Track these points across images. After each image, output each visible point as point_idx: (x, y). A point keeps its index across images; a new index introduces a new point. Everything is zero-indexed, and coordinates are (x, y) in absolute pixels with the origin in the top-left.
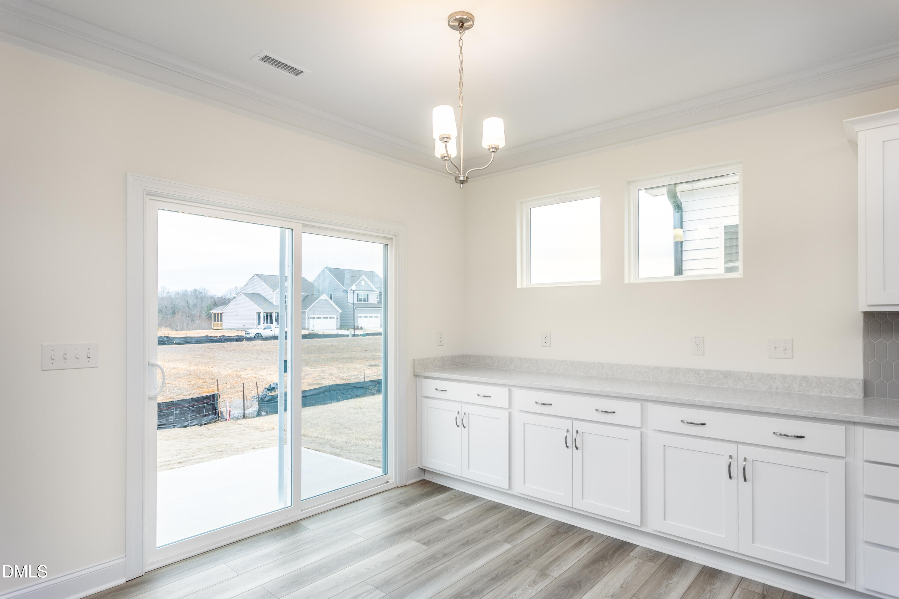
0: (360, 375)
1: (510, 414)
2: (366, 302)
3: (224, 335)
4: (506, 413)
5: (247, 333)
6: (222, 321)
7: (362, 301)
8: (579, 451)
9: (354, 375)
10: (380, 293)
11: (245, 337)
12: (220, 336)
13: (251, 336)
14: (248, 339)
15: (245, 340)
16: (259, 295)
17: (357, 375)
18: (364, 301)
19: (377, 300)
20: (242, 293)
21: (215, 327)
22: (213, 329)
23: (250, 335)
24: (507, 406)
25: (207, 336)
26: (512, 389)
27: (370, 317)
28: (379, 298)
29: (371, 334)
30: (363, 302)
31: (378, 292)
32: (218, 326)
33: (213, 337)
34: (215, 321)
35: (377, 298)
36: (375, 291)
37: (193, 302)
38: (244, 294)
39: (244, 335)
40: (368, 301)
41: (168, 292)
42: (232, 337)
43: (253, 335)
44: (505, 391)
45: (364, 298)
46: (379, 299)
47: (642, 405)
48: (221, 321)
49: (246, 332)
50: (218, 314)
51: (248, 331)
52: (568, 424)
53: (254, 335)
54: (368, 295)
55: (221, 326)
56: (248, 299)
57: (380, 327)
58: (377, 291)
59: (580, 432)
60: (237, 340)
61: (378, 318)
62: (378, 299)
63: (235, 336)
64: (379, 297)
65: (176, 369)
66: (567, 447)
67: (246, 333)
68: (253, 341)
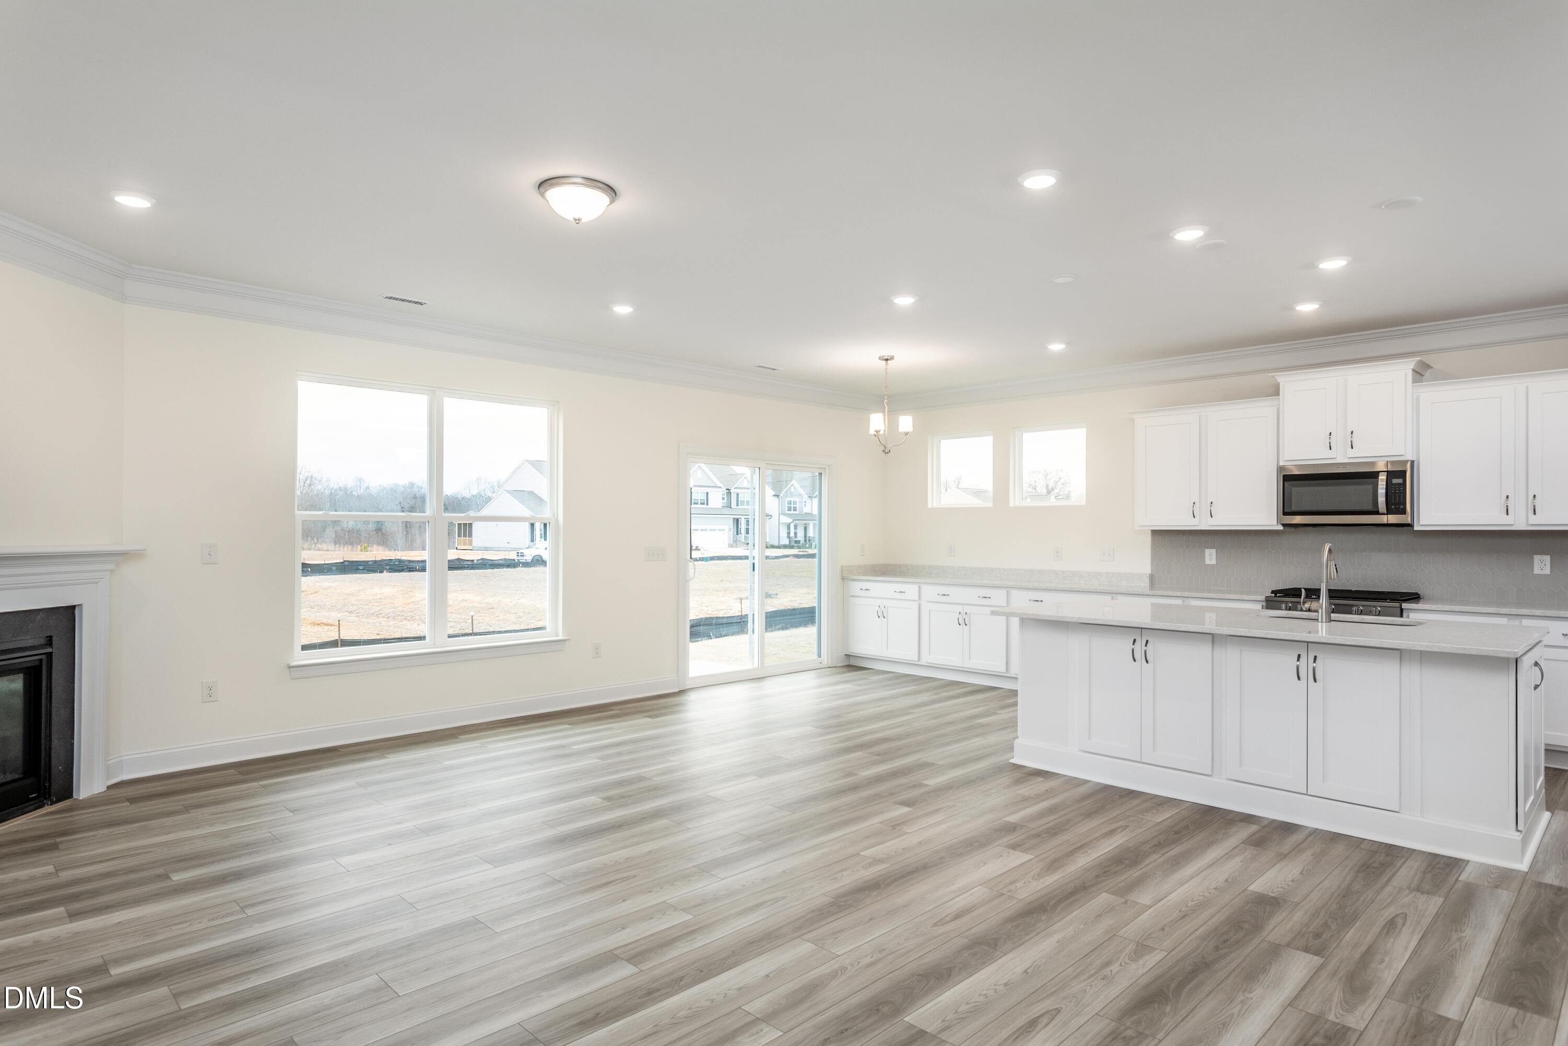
0: (730, 609)
1: (920, 605)
2: (705, 506)
3: (485, 557)
4: (916, 605)
5: (520, 554)
6: (472, 535)
7: (697, 504)
8: (968, 626)
9: (722, 610)
10: (727, 491)
11: (516, 561)
12: (478, 560)
13: (526, 560)
14: (526, 565)
15: (521, 565)
16: (531, 493)
17: (726, 610)
18: (701, 504)
19: (723, 503)
20: (505, 490)
21: (460, 545)
22: (457, 549)
23: (525, 558)
24: (916, 598)
25: (459, 559)
26: (921, 585)
27: (711, 530)
28: (725, 499)
29: (716, 558)
30: (699, 506)
31: (724, 489)
32: (465, 544)
33: (467, 560)
34: (459, 536)
35: (723, 499)
36: (720, 487)
37: (409, 504)
38: (508, 492)
39: (516, 558)
40: (707, 504)
41: (368, 488)
42: (496, 560)
43: (528, 558)
44: (915, 587)
45: (701, 500)
46: (725, 501)
47: (1007, 591)
48: (470, 535)
49: (518, 553)
50: (465, 524)
51: (522, 551)
52: (960, 608)
53: (531, 558)
54: (707, 493)
55: (471, 544)
56: (515, 500)
57: (727, 546)
58: (722, 486)
59: (968, 613)
60: (508, 566)
61: (724, 532)
62: (723, 501)
63: (501, 560)
64: (725, 497)
65: (466, 601)
66: (960, 624)
67: (518, 556)
68: (533, 568)
